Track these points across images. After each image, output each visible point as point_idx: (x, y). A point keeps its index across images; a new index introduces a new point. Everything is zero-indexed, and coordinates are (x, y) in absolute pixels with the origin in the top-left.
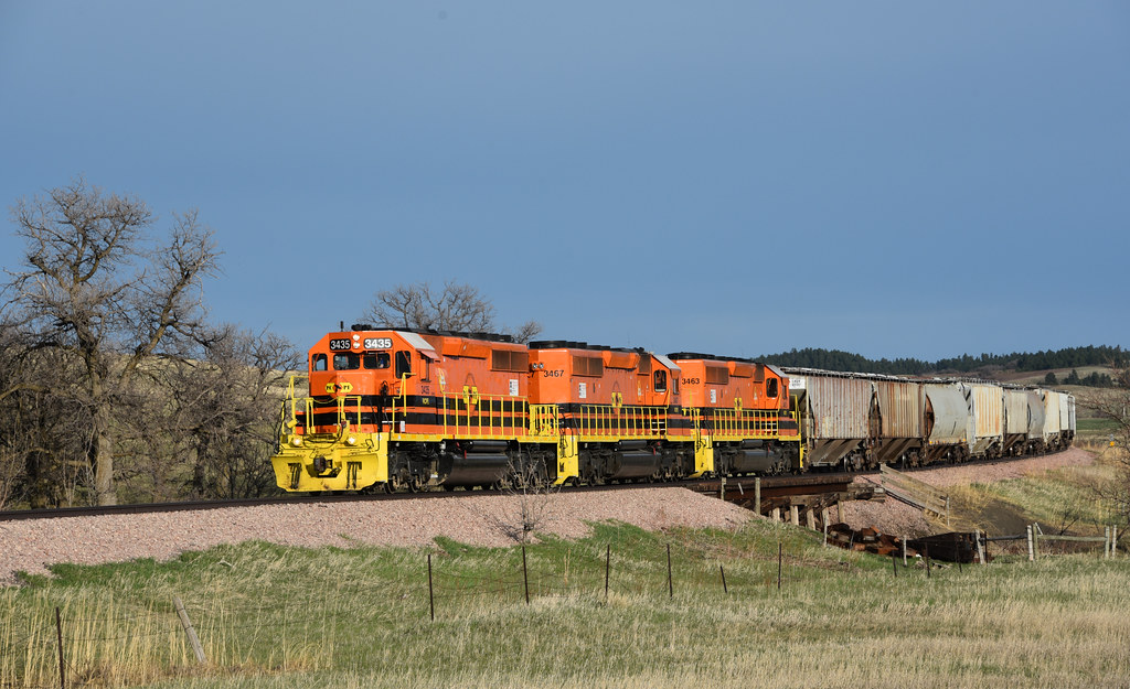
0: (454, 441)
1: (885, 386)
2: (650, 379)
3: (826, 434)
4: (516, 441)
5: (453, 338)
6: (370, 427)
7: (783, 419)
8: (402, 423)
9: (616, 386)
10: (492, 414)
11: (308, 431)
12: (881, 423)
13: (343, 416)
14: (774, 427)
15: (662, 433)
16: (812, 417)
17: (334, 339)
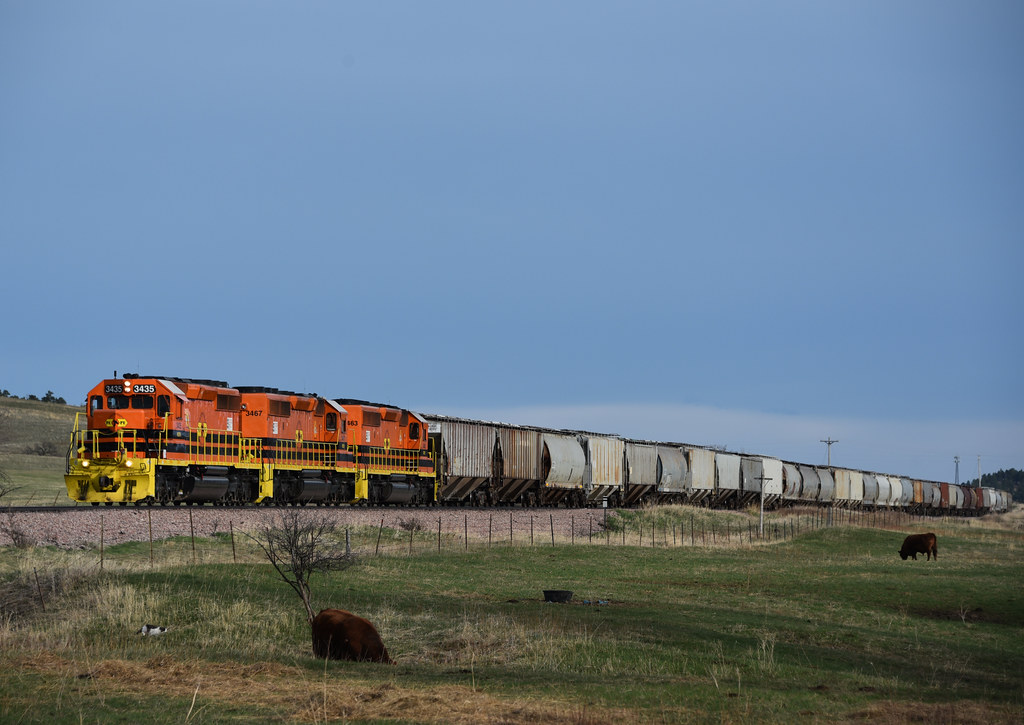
0: (196, 466)
1: (507, 433)
2: (323, 420)
3: (457, 472)
4: (233, 467)
5: (194, 385)
6: (142, 453)
7: (422, 458)
8: (165, 451)
9: (299, 425)
10: (219, 445)
11: (94, 456)
12: (502, 465)
13: (123, 445)
14: (416, 465)
15: (333, 465)
16: (446, 458)
17: (107, 383)
